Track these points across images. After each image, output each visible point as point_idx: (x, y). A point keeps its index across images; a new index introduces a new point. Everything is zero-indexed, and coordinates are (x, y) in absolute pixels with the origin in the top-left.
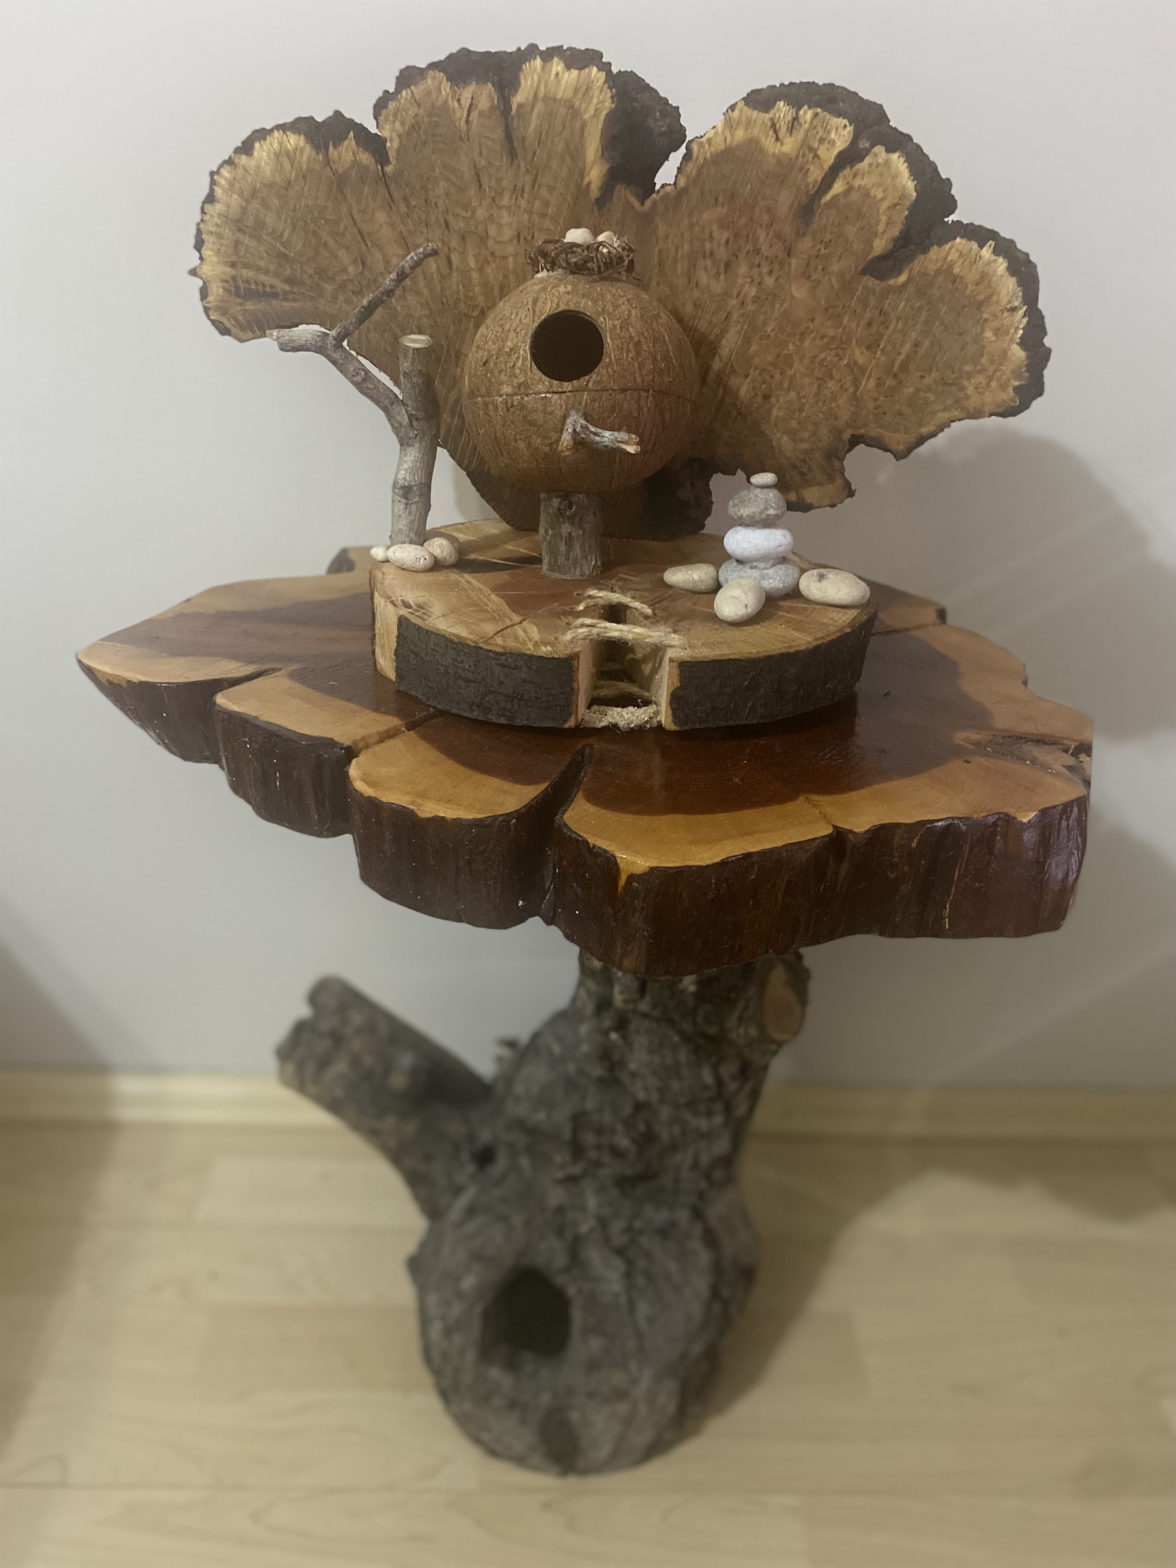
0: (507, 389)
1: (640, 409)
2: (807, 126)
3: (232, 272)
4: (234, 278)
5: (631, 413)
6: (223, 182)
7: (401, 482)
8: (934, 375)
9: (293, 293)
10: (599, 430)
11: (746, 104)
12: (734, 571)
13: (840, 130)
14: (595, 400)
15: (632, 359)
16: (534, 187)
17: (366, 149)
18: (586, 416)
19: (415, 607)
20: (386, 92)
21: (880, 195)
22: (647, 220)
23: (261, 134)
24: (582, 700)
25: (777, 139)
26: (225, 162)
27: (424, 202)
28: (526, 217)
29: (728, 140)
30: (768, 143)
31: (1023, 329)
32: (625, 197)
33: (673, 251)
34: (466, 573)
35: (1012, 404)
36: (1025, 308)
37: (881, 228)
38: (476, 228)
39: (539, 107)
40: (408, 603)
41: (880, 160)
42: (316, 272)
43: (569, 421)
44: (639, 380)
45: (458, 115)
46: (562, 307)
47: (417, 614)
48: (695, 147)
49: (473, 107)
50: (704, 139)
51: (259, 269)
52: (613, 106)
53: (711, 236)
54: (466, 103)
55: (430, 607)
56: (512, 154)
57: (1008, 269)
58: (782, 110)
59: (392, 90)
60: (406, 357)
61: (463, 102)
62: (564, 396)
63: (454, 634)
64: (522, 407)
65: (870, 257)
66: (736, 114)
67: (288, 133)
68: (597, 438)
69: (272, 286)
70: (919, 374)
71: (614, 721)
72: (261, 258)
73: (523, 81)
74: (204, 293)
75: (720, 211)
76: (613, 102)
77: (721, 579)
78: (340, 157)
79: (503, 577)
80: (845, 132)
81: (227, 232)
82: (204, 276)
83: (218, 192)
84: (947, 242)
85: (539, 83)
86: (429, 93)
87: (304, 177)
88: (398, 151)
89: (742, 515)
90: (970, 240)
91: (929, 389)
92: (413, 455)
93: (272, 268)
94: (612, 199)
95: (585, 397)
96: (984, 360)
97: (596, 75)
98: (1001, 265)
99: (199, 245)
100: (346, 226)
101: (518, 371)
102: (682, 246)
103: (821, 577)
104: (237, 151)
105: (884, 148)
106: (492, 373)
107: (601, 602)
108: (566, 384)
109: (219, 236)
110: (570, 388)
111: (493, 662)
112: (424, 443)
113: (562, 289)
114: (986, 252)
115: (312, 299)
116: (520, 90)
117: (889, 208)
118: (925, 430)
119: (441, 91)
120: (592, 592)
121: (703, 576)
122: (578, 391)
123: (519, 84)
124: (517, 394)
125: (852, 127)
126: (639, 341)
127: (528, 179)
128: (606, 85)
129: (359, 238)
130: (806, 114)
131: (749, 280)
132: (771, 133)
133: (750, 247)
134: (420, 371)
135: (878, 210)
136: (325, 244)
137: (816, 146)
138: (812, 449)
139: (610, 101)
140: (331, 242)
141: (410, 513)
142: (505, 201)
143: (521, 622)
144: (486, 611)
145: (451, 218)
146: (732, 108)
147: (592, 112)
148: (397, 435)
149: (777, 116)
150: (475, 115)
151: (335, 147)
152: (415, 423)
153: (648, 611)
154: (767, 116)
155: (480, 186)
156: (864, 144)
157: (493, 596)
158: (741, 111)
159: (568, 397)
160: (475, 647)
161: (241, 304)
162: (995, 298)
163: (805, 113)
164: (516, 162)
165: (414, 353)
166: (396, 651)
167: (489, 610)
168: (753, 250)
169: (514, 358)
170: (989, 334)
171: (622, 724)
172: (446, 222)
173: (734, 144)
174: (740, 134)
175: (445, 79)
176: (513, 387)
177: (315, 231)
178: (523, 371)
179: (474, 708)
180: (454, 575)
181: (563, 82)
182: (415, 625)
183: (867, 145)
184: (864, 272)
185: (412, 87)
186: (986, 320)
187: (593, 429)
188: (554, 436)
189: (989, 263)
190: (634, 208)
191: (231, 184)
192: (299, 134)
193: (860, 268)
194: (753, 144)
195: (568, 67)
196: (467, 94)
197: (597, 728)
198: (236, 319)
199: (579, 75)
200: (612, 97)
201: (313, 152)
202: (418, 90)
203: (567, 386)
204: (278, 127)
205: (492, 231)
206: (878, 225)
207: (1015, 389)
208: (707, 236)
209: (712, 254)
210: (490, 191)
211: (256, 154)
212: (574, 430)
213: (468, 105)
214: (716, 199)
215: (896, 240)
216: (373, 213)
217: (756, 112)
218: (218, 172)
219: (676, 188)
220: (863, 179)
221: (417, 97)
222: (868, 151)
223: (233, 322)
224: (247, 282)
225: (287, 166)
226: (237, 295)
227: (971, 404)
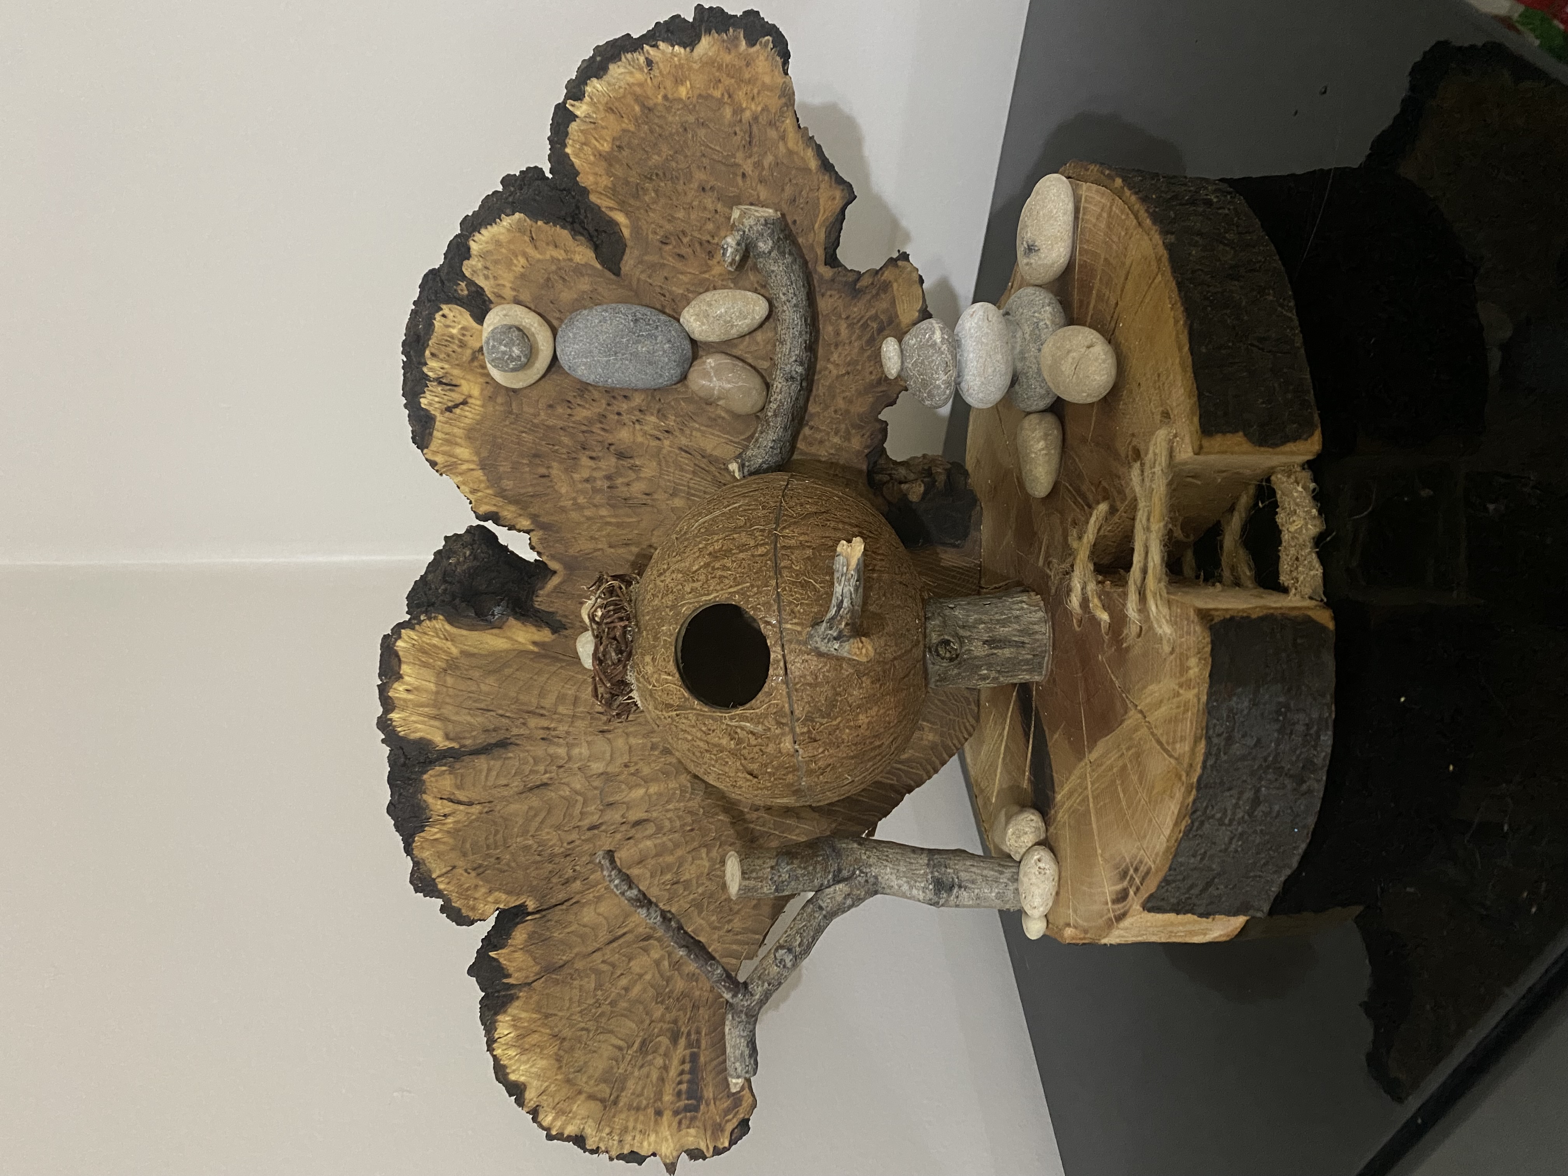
0: (787, 744)
1: (802, 546)
2: (446, 366)
3: (667, 1115)
4: (676, 1113)
5: (809, 558)
6: (558, 1124)
7: (930, 895)
8: (740, 157)
9: (689, 1034)
10: (834, 602)
11: (427, 448)
12: (1030, 387)
13: (448, 323)
14: (793, 612)
15: (733, 562)
16: (542, 715)
17: (509, 936)
18: (816, 624)
19: (1125, 884)
20: (443, 909)
21: (522, 261)
22: (572, 566)
23: (500, 1072)
24: (1274, 602)
25: (464, 403)
26: (534, 1120)
27: (568, 858)
28: (579, 723)
29: (472, 466)
30: (469, 415)
31: (673, 46)
32: (548, 595)
33: (609, 528)
34: (1054, 798)
35: (771, 45)
36: (646, 47)
37: (559, 254)
38: (596, 788)
39: (448, 711)
40: (1117, 893)
41: (480, 265)
42: (662, 1002)
43: (823, 649)
44: (761, 550)
45: (460, 817)
46: (671, 667)
47: (1138, 881)
48: (483, 509)
49: (452, 797)
50: (471, 497)
51: (662, 1080)
52: (441, 617)
53: (587, 480)
54: (448, 807)
55: (1124, 857)
56: (503, 744)
57: (599, 77)
58: (429, 401)
59: (440, 902)
60: (754, 889)
61: (447, 811)
62: (790, 658)
63: (1176, 824)
64: (809, 719)
65: (599, 266)
66: (439, 459)
67: (496, 1036)
68: (845, 604)
69: (683, 1062)
70: (739, 179)
71: (1309, 545)
72: (648, 1076)
73: (418, 735)
74: (695, 1154)
75: (556, 470)
76: (435, 618)
77: (1042, 404)
78: (520, 970)
79: (1056, 741)
80: (450, 315)
81: (619, 1121)
82: (675, 1154)
83: (570, 1130)
84: (573, 165)
85: (420, 715)
86: (439, 855)
87: (547, 1016)
88: (509, 893)
89: (945, 382)
90: (567, 134)
91: (758, 165)
92: (889, 876)
93: (659, 1061)
94: (552, 613)
95: (789, 626)
96: (717, 94)
97: (407, 642)
98: (595, 86)
99: (635, 1158)
100: (603, 962)
101: (760, 728)
102: (602, 517)
103: (1031, 249)
104: (520, 1102)
105: (466, 262)
106: (766, 766)
107: (1092, 586)
108: (772, 656)
109: (625, 1130)
110: (779, 649)
111: (1224, 758)
112: (871, 861)
113: (650, 669)
114: (581, 109)
115: (696, 1007)
116: (429, 737)
117: (536, 248)
118: (813, 164)
119: (436, 840)
120: (1075, 601)
121: (1038, 434)
122: (781, 638)
123: (421, 739)
124: (792, 730)
125: (444, 306)
126: (710, 554)
127: (533, 722)
128: (417, 627)
129: (615, 945)
130: (433, 367)
131: (638, 427)
132: (458, 411)
133: (596, 428)
134: (772, 868)
135: (539, 261)
136: (627, 989)
137: (469, 352)
138: (847, 318)
139: (434, 622)
140: (624, 982)
141: (973, 882)
142: (562, 751)
143: (1141, 712)
144: (1124, 768)
145: (586, 823)
146: (433, 464)
147: (449, 644)
148: (863, 900)
149: (437, 405)
150: (461, 796)
151: (509, 976)
152: (845, 873)
153: (1101, 509)
154: (439, 418)
155: (545, 785)
156: (463, 289)
157: (1094, 756)
158: (435, 453)
159: (790, 652)
160: (1199, 789)
161: (708, 1105)
162: (638, 90)
163: (431, 369)
164: (513, 740)
165: (749, 879)
166: (1201, 915)
167: (1120, 763)
168: (601, 422)
169: (742, 734)
170: (683, 92)
171: (1313, 529)
172: (590, 829)
173: (475, 458)
174: (464, 452)
175: (422, 834)
176: (783, 734)
177: (610, 1004)
178: (758, 720)
179: (1304, 787)
180: (1060, 815)
181: (416, 683)
182: (1159, 887)
183: (463, 284)
184: (617, 272)
185: (434, 876)
186: (665, 97)
187: (833, 611)
188: (847, 670)
189: (592, 104)
190: (561, 583)
191: (561, 1112)
192: (496, 1021)
193: (613, 277)
194: (471, 434)
195: (400, 677)
196: (437, 806)
197: (1324, 574)
198: (727, 1112)
199: (405, 663)
200: (430, 619)
201: (516, 1003)
202: (437, 870)
203: (775, 654)
204: (490, 1049)
205: (597, 767)
206: (559, 260)
207: (751, 43)
208: (588, 486)
209: (609, 478)
210: (551, 772)
211: (522, 1079)
212: (835, 639)
213: (450, 804)
214: (543, 476)
215: (575, 233)
216: (585, 926)
217: (435, 433)
218: (548, 1129)
219: (533, 530)
220: (504, 286)
221: (444, 870)
222: (471, 283)
223: (730, 1117)
224: (679, 1094)
225: (534, 1038)
226: (696, 1109)
227: (774, 102)
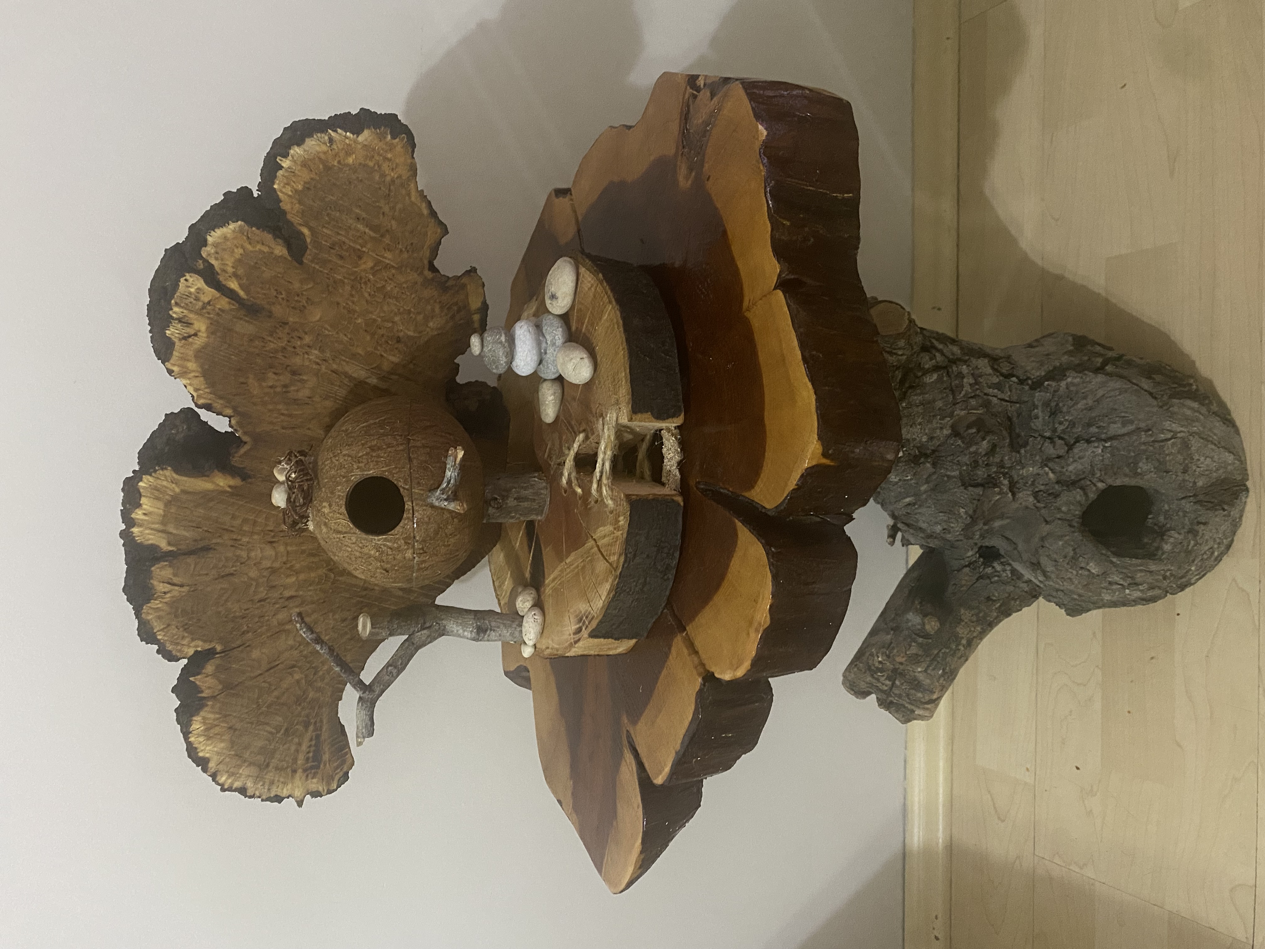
0: (409, 554)
1: (424, 446)
2: (185, 311)
3: (300, 771)
4: (305, 770)
5: (428, 454)
6: (229, 781)
7: (474, 635)
8: (382, 203)
9: (315, 723)
10: (445, 480)
11: (168, 361)
12: (548, 367)
13: (189, 285)
14: (419, 483)
15: (385, 453)
16: (232, 531)
17: (203, 668)
18: (433, 489)
19: (581, 624)
20: (158, 652)
21: (241, 251)
22: (258, 439)
23: (192, 752)
24: (658, 491)
25: (195, 335)
26: (214, 780)
27: (245, 620)
28: (256, 537)
29: (197, 375)
30: (198, 342)
31: (346, 132)
32: (240, 457)
33: (282, 417)
34: (544, 582)
35: (406, 139)
36: (330, 131)
37: (266, 249)
38: (264, 577)
39: (171, 529)
40: (578, 629)
41: (213, 251)
42: (300, 705)
43: (437, 504)
44: (401, 448)
45: (175, 593)
46: (343, 510)
47: (587, 623)
48: (201, 402)
49: (170, 581)
50: (195, 394)
51: (297, 751)
52: (169, 468)
53: (271, 387)
54: (168, 587)
55: (581, 612)
56: (207, 549)
57: (299, 145)
58: (172, 332)
59: (156, 647)
60: (378, 634)
61: (166, 590)
62: (416, 508)
63: (608, 594)
64: (424, 541)
65: (289, 258)
66: (176, 369)
67: (191, 730)
68: (452, 481)
69: (311, 740)
70: (381, 216)
71: (676, 465)
72: (289, 749)
73: (150, 542)
74: (316, 794)
75: (251, 381)
76: (166, 469)
77: (553, 377)
78: (209, 688)
79: (548, 553)
80: (191, 280)
81: (269, 776)
82: (303, 795)
83: (237, 784)
84: (278, 196)
85: (152, 529)
86: (159, 618)
87: (226, 716)
88: (205, 641)
89: (505, 362)
90: (276, 177)
91: (393, 208)
92: (452, 625)
93: (296, 740)
94: (244, 468)
95: (417, 491)
96: (371, 164)
97: (146, 483)
98: (296, 151)
99: (278, 799)
100: (264, 682)
101: (395, 545)
102: (279, 410)
103: (553, 297)
104: (205, 770)
105: (203, 248)
106: (395, 566)
107: (574, 475)
108: (406, 506)
109: (272, 783)
110: (410, 503)
111: (632, 563)
112: (442, 617)
113: (326, 510)
114: (286, 163)
115: (320, 707)
116: (157, 543)
117: (250, 243)
118: (425, 212)
119: (157, 608)
120: (564, 481)
121: (551, 392)
122: (412, 497)
123: (152, 545)
124: (414, 546)
125: (187, 274)
126: (369, 447)
127: (226, 536)
128: (153, 474)
129: (272, 671)
130: (176, 311)
131: (306, 356)
132: (190, 340)
133: (280, 355)
134: (388, 622)
135: (252, 252)
136: (278, 698)
137: (200, 304)
138: (440, 302)
139: (165, 471)
140: (276, 693)
141: (498, 627)
142: (244, 554)
143: (595, 540)
144: (584, 567)
145: (257, 598)
146: (170, 372)
147: (174, 485)
148: (435, 639)
149: (177, 335)
150: (176, 580)
151: (202, 692)
152: (428, 625)
153: (581, 436)
154: (178, 344)
155: (232, 574)
156: (200, 265)
157: (568, 561)
158: (174, 365)
159: (417, 505)
160: (620, 578)
161: (325, 765)
162: (323, 156)
163: (175, 313)
164: (212, 546)
165: (375, 628)
166: (616, 639)
167: (582, 564)
168: (283, 352)
169: (384, 548)
170: (350, 160)
171: (678, 458)
172: (260, 601)
173: (199, 370)
174: (192, 365)
175: (149, 605)
176: (407, 549)
177: (267, 707)
178: (395, 541)
179: (666, 577)
180: (547, 591)
181: (151, 509)
182: (598, 625)
183: (201, 262)
184: (301, 263)
185: (155, 631)
186: (339, 162)
187: (444, 485)
188: (447, 515)
189: (294, 161)
190: (250, 450)
191: (231, 774)
192: (191, 720)
193: (297, 265)
194: (199, 355)
195: (139, 506)
196: (161, 587)
197: (681, 479)
198: (337, 768)
199: (144, 496)
200: (162, 469)
201: (206, 709)
202: (157, 626)
203: (408, 505)
204: (186, 738)
205: (267, 564)
206: (264, 252)
207: (394, 138)
208: (272, 391)
209: (285, 386)
210: (236, 566)
211: (207, 755)
212: (446, 500)
213: (169, 586)
214: (242, 383)
215: (276, 237)
216: (254, 660)
217: (174, 353)
218: (222, 785)
219: (233, 416)
220: (227, 265)
221: (162, 627)
222: (205, 261)
223: (339, 770)
224: (308, 759)
225: (217, 730)
226: (318, 767)
227: (403, 172)
